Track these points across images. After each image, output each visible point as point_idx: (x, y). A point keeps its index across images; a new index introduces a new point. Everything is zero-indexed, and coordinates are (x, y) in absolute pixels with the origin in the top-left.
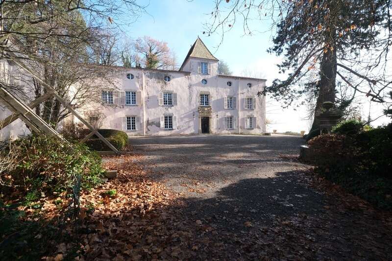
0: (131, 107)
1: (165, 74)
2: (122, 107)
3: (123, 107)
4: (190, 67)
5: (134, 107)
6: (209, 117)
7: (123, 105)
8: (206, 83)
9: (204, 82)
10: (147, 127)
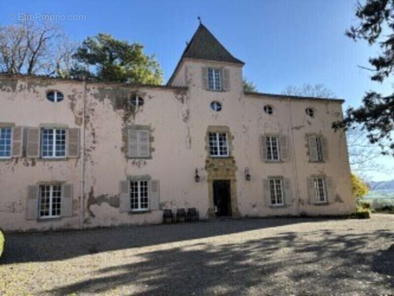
0: (51, 164)
1: (133, 90)
2: (30, 162)
3: (34, 164)
4: (186, 77)
5: (62, 162)
6: (229, 181)
7: (33, 159)
8: (219, 110)
9: (216, 107)
10: (88, 207)
